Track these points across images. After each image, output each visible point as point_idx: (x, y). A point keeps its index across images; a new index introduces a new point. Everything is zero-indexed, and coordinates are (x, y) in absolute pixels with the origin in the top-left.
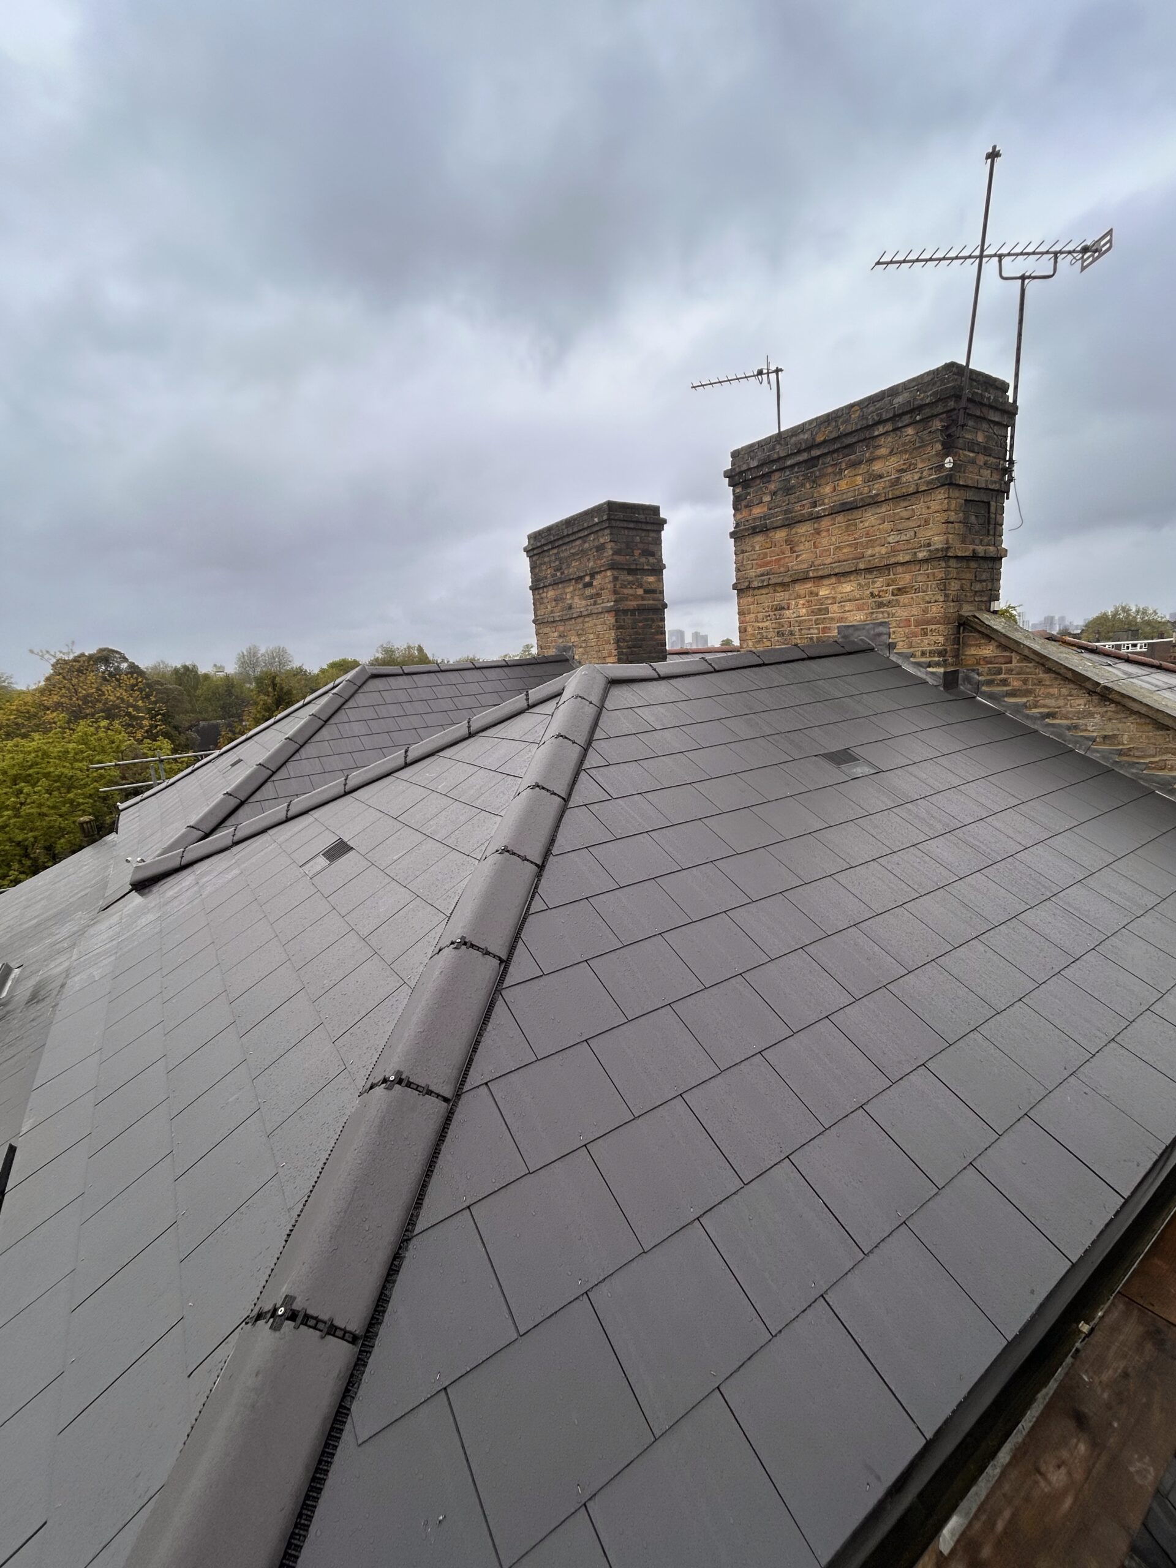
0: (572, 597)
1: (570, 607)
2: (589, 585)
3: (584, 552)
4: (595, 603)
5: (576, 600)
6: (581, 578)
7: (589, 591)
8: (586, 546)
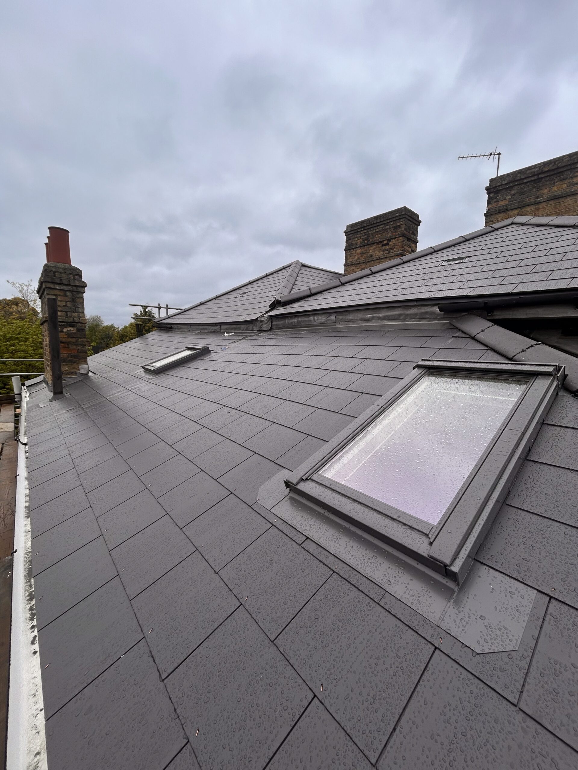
0: (374, 251)
1: (371, 256)
2: (387, 244)
3: (385, 230)
4: (389, 253)
5: (376, 252)
6: (381, 242)
7: (385, 248)
8: (388, 227)
